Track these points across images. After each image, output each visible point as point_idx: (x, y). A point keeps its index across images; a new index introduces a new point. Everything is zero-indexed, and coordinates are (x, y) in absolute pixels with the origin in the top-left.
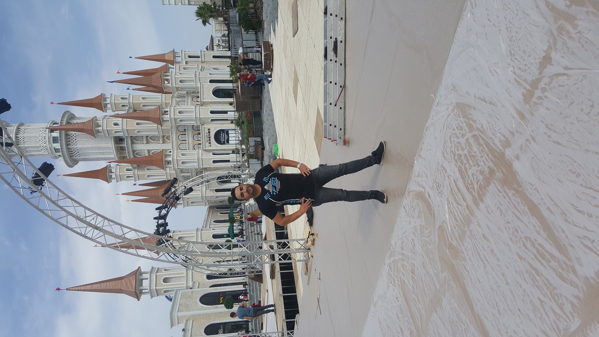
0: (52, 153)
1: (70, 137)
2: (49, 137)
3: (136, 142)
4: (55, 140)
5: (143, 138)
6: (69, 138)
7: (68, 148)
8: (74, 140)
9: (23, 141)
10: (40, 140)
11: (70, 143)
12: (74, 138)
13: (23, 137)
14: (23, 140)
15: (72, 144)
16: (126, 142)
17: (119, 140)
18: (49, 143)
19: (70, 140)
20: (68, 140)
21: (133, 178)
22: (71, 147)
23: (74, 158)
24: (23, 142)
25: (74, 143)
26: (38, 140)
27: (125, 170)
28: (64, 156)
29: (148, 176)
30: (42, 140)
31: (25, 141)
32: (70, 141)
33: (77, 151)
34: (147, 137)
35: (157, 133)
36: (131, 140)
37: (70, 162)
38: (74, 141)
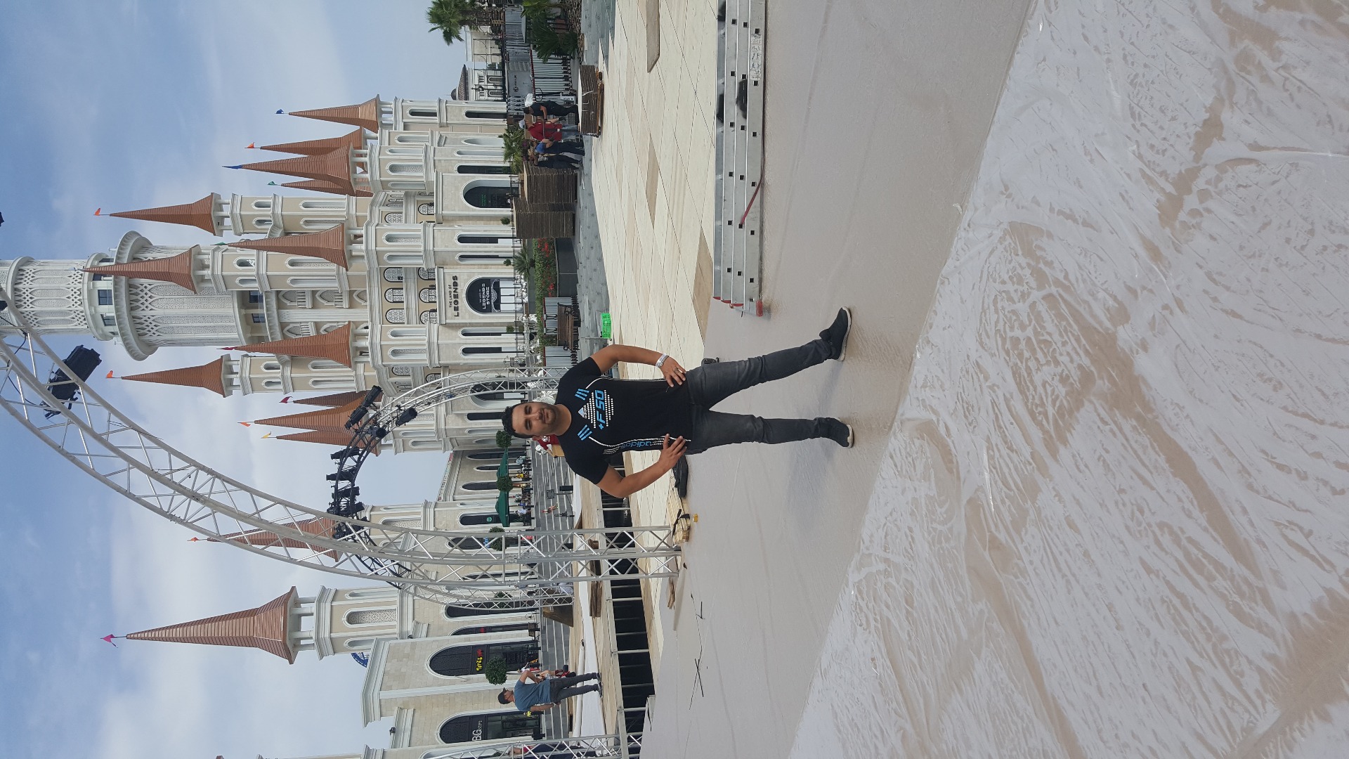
0: (97, 327)
1: (138, 291)
2: (89, 291)
3: (288, 303)
4: (104, 297)
5: (304, 296)
6: (137, 294)
7: (134, 317)
8: (146, 297)
9: (31, 298)
10: (69, 298)
11: (139, 304)
12: (146, 294)
13: (30, 291)
14: (30, 296)
15: (143, 307)
16: (266, 305)
17: (250, 300)
18: (90, 304)
19: (139, 297)
20: (134, 297)
21: (281, 387)
22: (139, 313)
23: (146, 338)
24: (31, 301)
25: (147, 304)
26: (64, 298)
27: (262, 367)
28: (123, 335)
29: (316, 382)
30: (73, 298)
31: (35, 298)
32: (137, 301)
33: (154, 323)
34: (314, 293)
35: (337, 285)
36: (278, 300)
37: (137, 348)
38: (146, 300)
